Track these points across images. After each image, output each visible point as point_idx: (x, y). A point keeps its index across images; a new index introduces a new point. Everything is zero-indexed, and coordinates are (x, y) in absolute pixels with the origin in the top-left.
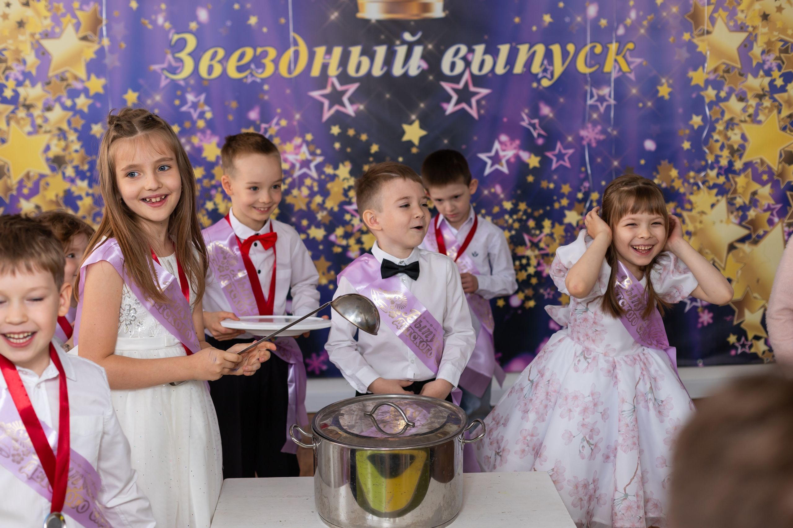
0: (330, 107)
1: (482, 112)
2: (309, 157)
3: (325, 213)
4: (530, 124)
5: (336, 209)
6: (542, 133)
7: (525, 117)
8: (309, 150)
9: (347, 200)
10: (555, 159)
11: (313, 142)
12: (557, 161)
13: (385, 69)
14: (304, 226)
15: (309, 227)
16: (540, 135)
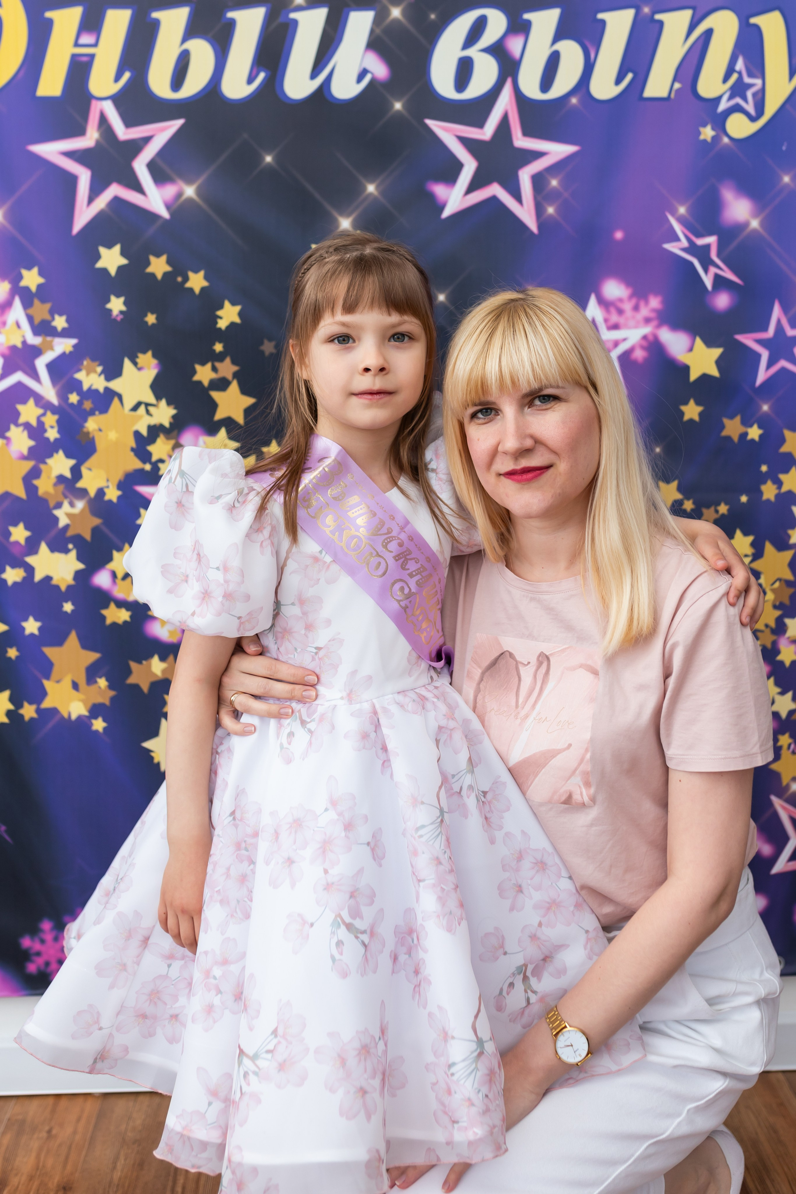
0: (95, 192)
1: (551, 210)
2: (34, 340)
3: (80, 505)
4: (692, 249)
5: (113, 494)
6: (729, 275)
7: (678, 228)
8: (30, 319)
9: (148, 467)
10: (765, 355)
11: (42, 293)
12: (771, 363)
13: (262, 76)
14: (17, 543)
15: (32, 547)
16: (720, 282)
